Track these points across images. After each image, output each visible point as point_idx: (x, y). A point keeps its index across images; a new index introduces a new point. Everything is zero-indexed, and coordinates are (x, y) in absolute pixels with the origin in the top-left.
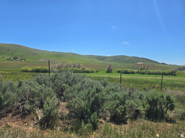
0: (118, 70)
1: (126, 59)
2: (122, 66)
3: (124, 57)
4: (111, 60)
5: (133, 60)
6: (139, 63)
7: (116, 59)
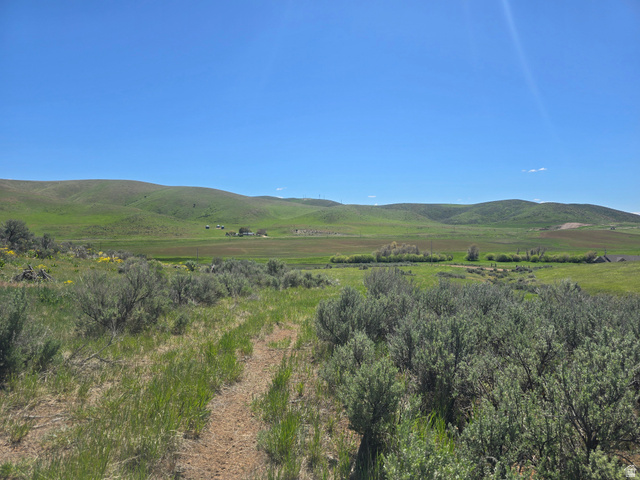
0: (488, 254)
1: (525, 214)
2: (506, 241)
3: (518, 204)
4: (473, 218)
5: (547, 217)
6: (565, 227)
7: (491, 213)
